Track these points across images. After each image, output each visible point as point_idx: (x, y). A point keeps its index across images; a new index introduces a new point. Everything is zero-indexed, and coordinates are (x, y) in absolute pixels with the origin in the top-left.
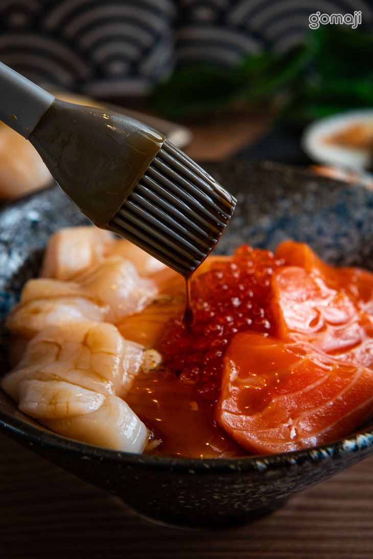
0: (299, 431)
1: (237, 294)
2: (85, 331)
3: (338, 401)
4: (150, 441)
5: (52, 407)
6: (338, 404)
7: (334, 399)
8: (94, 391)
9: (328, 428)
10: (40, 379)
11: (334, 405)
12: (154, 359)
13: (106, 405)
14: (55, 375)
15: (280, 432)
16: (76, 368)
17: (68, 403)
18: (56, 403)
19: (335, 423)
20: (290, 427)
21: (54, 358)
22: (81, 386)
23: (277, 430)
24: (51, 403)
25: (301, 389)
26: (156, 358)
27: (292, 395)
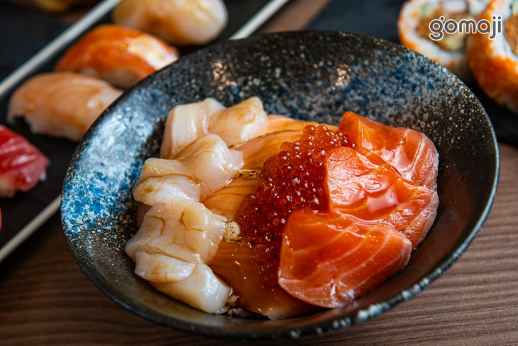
0: (339, 289)
1: (298, 173)
2: (182, 210)
3: (371, 262)
4: (229, 297)
5: (155, 276)
6: (370, 265)
7: (367, 261)
8: (186, 261)
9: (364, 282)
10: (148, 252)
11: (367, 265)
12: (234, 230)
13: (194, 272)
14: (159, 249)
15: (324, 290)
16: (174, 243)
17: (166, 274)
18: (158, 273)
19: (368, 278)
20: (332, 285)
21: (159, 232)
22: (176, 258)
23: (321, 288)
24: (154, 273)
25: (340, 256)
26: (236, 229)
27: (333, 261)
